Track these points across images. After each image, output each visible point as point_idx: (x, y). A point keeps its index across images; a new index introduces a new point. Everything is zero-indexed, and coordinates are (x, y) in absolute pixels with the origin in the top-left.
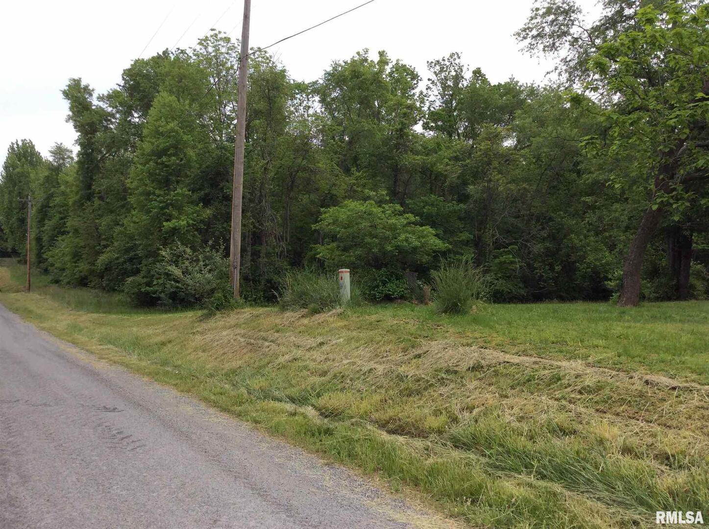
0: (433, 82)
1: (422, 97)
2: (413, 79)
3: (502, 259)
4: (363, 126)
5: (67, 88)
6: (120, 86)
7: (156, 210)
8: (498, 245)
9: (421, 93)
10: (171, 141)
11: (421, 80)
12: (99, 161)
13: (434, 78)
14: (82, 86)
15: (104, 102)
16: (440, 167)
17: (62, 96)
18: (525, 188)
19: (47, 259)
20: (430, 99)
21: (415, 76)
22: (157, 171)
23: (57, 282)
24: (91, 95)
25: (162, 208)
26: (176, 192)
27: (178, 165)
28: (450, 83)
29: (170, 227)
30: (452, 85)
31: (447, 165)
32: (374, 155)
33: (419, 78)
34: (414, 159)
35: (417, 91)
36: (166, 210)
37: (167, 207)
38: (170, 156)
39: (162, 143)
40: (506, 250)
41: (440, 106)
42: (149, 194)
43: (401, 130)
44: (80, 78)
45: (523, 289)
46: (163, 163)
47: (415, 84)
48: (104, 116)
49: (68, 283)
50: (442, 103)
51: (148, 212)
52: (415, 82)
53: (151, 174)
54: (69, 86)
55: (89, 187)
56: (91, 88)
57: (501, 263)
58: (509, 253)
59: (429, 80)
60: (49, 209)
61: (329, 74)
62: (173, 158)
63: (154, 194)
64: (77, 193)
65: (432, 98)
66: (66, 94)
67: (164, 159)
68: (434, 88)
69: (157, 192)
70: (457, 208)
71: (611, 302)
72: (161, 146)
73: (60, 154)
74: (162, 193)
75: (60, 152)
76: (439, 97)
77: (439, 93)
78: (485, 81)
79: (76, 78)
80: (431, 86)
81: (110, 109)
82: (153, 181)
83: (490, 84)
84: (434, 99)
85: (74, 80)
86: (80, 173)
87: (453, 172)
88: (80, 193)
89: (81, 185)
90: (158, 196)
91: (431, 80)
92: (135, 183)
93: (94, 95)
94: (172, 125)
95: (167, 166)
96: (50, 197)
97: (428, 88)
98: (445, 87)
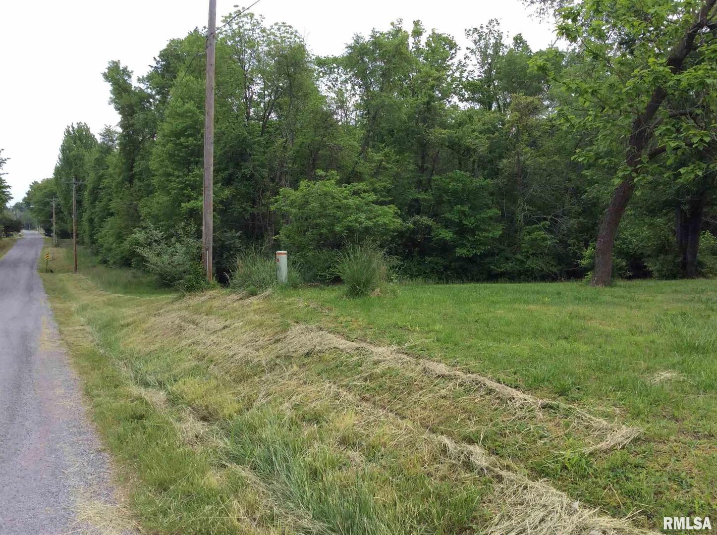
0: (472, 51)
1: (461, 66)
2: (451, 49)
3: (534, 236)
4: (383, 101)
5: (106, 71)
6: (152, 67)
7: (175, 191)
8: (529, 222)
9: (460, 62)
10: (189, 122)
11: (459, 49)
12: (140, 143)
13: (473, 46)
14: (121, 68)
15: (144, 83)
16: (469, 141)
17: (102, 79)
18: (555, 161)
19: (97, 240)
20: (468, 69)
21: (453, 45)
22: (176, 152)
23: (105, 262)
24: (130, 77)
25: (182, 189)
26: (194, 173)
27: (195, 145)
28: (490, 51)
29: (187, 208)
30: (491, 53)
31: (477, 138)
32: (401, 131)
33: (458, 47)
34: (440, 134)
35: (455, 61)
36: (185, 191)
37: (185, 188)
38: (188, 136)
39: (179, 124)
40: (537, 226)
41: (479, 76)
42: (169, 175)
43: (428, 103)
44: (119, 61)
45: (555, 266)
46: (181, 144)
47: (453, 54)
48: (143, 98)
49: (115, 263)
50: (481, 72)
51: (169, 193)
52: (453, 51)
53: (171, 156)
54: (109, 68)
55: (131, 168)
56: (129, 69)
57: (532, 240)
58: (539, 229)
59: (467, 49)
60: (99, 191)
61: (350, 47)
62: (190, 138)
63: (173, 175)
64: (120, 175)
65: (470, 68)
66: (106, 77)
67: (182, 140)
68: (473, 57)
69: (176, 173)
70: (484, 183)
71: (584, 280)
72: (179, 127)
73: (109, 136)
74: (181, 174)
75: (108, 133)
76: (478, 66)
77: (478, 63)
78: (526, 48)
79: (116, 60)
80: (469, 55)
81: (149, 91)
82: (173, 163)
83: (531, 51)
84: (474, 69)
85: (114, 62)
86: (122, 155)
87: (482, 146)
88: (123, 175)
89: (124, 166)
90: (178, 177)
91: (470, 49)
92: (156, 165)
93: (132, 76)
94: (187, 106)
95: (186, 147)
96: (100, 178)
97: (466, 57)
98: (484, 55)
